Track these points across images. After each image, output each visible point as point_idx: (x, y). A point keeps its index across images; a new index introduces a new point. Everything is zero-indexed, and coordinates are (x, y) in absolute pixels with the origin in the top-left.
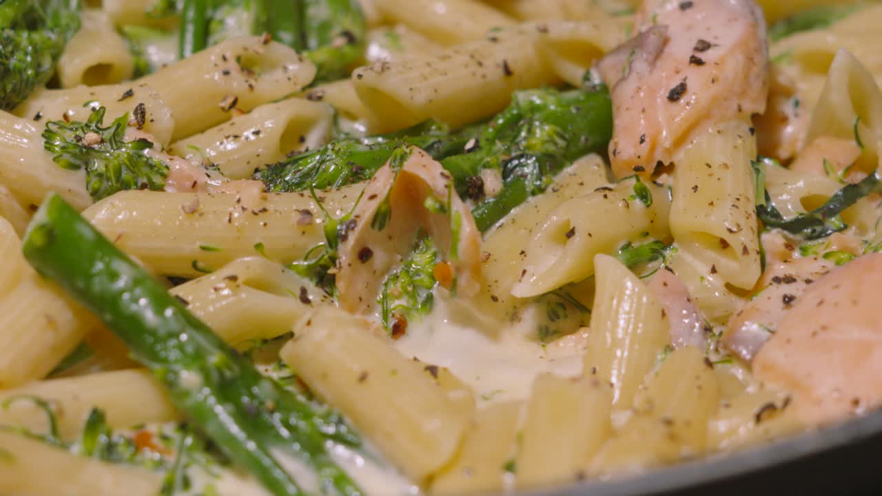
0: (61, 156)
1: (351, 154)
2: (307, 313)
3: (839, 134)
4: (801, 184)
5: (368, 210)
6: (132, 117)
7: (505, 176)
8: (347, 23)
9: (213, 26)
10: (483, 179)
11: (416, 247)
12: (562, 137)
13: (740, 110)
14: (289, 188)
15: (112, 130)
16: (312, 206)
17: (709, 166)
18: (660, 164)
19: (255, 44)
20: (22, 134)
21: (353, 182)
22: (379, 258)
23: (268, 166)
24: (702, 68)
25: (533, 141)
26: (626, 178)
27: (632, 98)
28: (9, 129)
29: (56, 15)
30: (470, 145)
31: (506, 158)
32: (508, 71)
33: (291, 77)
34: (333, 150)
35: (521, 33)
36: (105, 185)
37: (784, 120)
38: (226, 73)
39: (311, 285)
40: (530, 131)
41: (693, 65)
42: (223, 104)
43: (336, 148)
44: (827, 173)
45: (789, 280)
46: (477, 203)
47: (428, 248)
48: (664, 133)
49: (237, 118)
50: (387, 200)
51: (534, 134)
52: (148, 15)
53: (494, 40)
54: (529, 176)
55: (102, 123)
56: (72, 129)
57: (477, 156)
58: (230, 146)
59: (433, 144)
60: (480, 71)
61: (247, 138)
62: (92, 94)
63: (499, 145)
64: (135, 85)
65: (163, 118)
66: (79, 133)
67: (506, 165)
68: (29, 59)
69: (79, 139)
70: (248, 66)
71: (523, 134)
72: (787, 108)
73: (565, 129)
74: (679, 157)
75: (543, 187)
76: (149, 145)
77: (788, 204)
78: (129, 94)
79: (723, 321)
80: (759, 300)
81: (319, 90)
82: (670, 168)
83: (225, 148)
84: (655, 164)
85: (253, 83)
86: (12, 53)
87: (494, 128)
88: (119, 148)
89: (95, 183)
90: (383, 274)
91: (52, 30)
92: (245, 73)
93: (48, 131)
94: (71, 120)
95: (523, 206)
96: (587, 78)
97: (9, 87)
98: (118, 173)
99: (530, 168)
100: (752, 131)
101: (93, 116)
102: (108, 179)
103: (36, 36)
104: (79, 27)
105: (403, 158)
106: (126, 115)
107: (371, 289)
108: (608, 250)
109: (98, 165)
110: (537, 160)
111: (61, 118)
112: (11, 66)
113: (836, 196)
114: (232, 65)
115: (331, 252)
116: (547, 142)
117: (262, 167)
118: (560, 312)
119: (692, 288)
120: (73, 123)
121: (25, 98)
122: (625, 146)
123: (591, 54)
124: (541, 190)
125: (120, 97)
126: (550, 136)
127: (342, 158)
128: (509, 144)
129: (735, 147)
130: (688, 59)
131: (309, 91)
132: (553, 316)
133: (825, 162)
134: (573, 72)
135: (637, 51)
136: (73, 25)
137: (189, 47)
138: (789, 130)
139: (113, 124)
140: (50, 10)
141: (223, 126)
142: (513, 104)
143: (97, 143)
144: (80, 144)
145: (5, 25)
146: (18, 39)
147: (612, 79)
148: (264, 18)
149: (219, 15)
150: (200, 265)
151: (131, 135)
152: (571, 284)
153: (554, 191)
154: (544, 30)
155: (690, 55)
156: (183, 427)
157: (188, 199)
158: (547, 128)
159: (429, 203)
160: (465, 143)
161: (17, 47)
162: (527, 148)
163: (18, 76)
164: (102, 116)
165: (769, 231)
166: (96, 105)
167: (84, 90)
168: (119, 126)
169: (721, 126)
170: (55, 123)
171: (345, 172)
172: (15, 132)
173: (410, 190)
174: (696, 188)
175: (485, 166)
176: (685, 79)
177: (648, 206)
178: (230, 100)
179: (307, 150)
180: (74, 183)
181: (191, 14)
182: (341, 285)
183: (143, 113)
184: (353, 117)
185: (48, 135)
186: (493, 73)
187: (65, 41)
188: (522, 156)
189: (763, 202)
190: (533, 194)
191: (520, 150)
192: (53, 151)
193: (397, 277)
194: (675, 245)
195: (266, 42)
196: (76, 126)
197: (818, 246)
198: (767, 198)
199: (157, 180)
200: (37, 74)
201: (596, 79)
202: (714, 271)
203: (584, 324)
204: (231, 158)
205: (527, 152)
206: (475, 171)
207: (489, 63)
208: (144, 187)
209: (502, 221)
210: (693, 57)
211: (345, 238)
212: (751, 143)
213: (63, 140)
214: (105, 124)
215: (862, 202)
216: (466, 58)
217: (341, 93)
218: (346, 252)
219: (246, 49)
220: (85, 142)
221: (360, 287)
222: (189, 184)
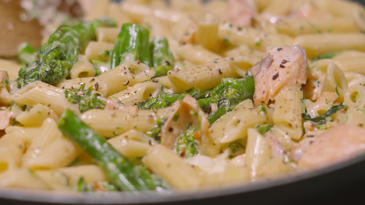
0: (70, 99)
1: (167, 98)
2: (151, 148)
3: (331, 91)
4: (317, 106)
5: (171, 115)
6: (94, 87)
7: (219, 106)
8: (167, 58)
9: (122, 59)
10: (211, 106)
11: (188, 128)
12: (238, 93)
13: (297, 83)
14: (146, 109)
15: (87, 91)
16: (153, 114)
17: (286, 100)
18: (270, 101)
19: (135, 64)
20: (58, 92)
21: (167, 107)
22: (176, 131)
23: (139, 103)
24: (284, 69)
25: (228, 94)
26: (259, 105)
27: (261, 79)
28: (54, 91)
29: (70, 56)
30: (207, 96)
31: (219, 100)
32: (220, 73)
33: (147, 74)
34: (161, 97)
35: (226, 60)
36: (85, 108)
37: (314, 88)
38: (126, 73)
39: (153, 140)
40: (227, 91)
41: (281, 68)
42: (124, 83)
43: (162, 96)
44: (327, 103)
45: (312, 136)
46: (209, 115)
47: (192, 128)
48: (271, 90)
49: (129, 88)
50: (178, 112)
51: (228, 92)
52: (100, 56)
53: (216, 62)
54: (227, 105)
55: (84, 89)
56: (74, 91)
57: (209, 99)
58: (127, 96)
59: (195, 95)
60: (211, 72)
61: (132, 94)
62: (81, 80)
63: (217, 96)
64: (95, 78)
65: (104, 87)
66: (77, 92)
67: (219, 102)
68: (60, 69)
69: (76, 94)
70: (132, 71)
71: (225, 92)
72: (315, 84)
73: (239, 90)
74: (276, 98)
75: (231, 109)
76: (99, 95)
77: (313, 113)
78: (93, 80)
79: (290, 150)
80: (301, 143)
81: (157, 79)
82: (274, 102)
83: (125, 97)
84: (268, 100)
85: (134, 76)
86: (55, 67)
87: (215, 90)
88: (89, 96)
89: (82, 108)
90: (177, 137)
91: (68, 60)
92: (132, 73)
93: (66, 91)
94: (74, 88)
95: (225, 115)
96: (247, 74)
97: (54, 78)
98: (89, 104)
99: (227, 102)
100: (301, 89)
101: (81, 87)
102: (86, 106)
103: (63, 62)
104: (77, 60)
105: (183, 98)
106: (92, 86)
107: (173, 141)
108: (252, 127)
109: (82, 102)
110: (230, 100)
111: (71, 88)
112: (55, 71)
113: (329, 110)
114: (127, 70)
115: (159, 129)
116: (233, 94)
117: (137, 103)
118: (237, 149)
119: (280, 139)
120: (75, 89)
121: (59, 82)
122: (258, 95)
123: (248, 66)
124: (230, 110)
125: (90, 81)
126: (234, 92)
127: (163, 99)
128: (220, 95)
129: (295, 94)
130: (279, 66)
131: (153, 79)
132: (234, 151)
133: (326, 100)
134: (242, 73)
135: (263, 64)
136: (75, 59)
137: (114, 65)
138: (315, 90)
139: (88, 89)
140: (68, 54)
141: (124, 90)
142: (222, 83)
143: (82, 95)
144: (77, 95)
145: (53, 58)
146: (57, 63)
147: (255, 73)
148: (138, 56)
149: (124, 55)
150: (116, 133)
151: (93, 92)
152: (240, 140)
153: (235, 110)
154: (233, 59)
155: (280, 64)
156: (110, 183)
157: (112, 112)
158: (233, 90)
159: (192, 112)
160: (205, 96)
161: (56, 65)
162: (226, 96)
163: (57, 75)
164: (84, 86)
165: (306, 121)
166: (82, 83)
167: (78, 79)
168: (90, 89)
169: (291, 88)
170: (69, 89)
171: (165, 104)
172: (56, 92)
173: (185, 108)
174: (281, 107)
175: (211, 102)
176: (278, 72)
177: (266, 114)
178: (127, 82)
179: (153, 98)
180: (75, 108)
181: (114, 55)
182: (163, 140)
183: (98, 86)
184: (168, 88)
185: (66, 93)
186: (216, 73)
187: (73, 64)
188: (224, 99)
189: (304, 112)
190: (228, 111)
191: (224, 97)
192: (68, 98)
193: (181, 138)
194: (275, 126)
195: (138, 63)
196: (76, 90)
197: (323, 126)
198: (306, 111)
199: (102, 106)
200: (63, 74)
201: (250, 74)
202: (287, 134)
203: (244, 152)
204: (127, 101)
205: (226, 98)
206: (209, 104)
207: (213, 69)
208: (98, 108)
209: (218, 120)
210: (281, 65)
211: (163, 124)
212: (301, 94)
213: (71, 94)
214: (85, 89)
215: (338, 112)
216: (206, 68)
217: (164, 80)
218: (164, 129)
219: (132, 65)
220: (78, 95)
221: (169, 140)
222: (112, 108)
